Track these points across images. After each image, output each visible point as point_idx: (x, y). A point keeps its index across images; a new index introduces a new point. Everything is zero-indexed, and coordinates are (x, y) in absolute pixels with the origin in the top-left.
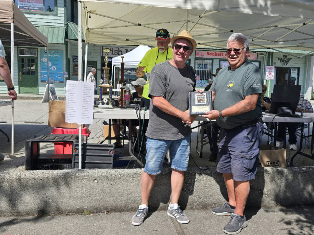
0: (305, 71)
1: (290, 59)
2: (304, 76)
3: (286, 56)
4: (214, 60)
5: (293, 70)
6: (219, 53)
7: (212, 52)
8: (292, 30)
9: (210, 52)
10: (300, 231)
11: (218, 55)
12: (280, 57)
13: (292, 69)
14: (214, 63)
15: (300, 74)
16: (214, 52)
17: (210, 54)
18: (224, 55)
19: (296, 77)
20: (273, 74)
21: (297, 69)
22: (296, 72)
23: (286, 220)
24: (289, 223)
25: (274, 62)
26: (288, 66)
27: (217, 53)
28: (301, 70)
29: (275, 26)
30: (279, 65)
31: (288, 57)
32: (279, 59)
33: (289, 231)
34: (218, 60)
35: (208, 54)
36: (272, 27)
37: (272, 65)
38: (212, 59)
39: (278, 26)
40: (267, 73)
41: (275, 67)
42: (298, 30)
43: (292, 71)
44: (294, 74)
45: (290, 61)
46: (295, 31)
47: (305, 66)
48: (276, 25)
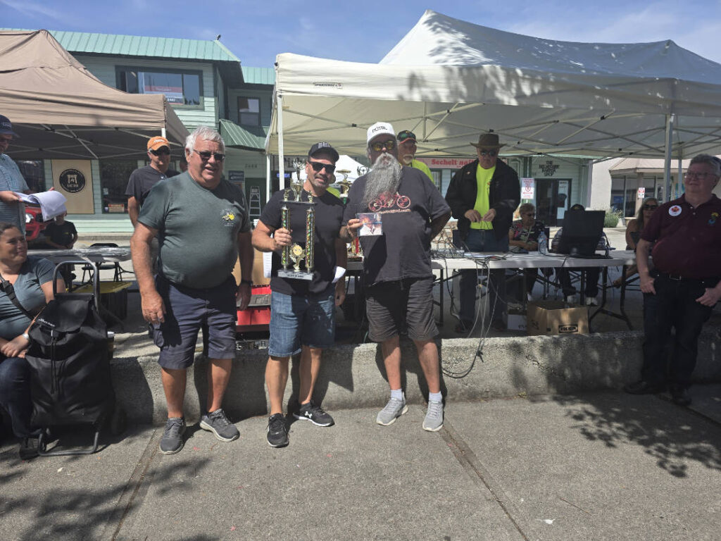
0: (579, 184)
1: (557, 167)
2: (579, 192)
3: (551, 162)
4: (444, 172)
5: (561, 183)
6: (451, 160)
7: (440, 160)
8: (582, 127)
9: (436, 160)
10: (597, 428)
11: (449, 163)
12: (542, 164)
13: (560, 181)
14: (443, 176)
15: (573, 189)
16: (442, 159)
17: (437, 163)
18: (458, 163)
19: (567, 193)
20: (532, 190)
21: (567, 182)
22: (567, 185)
23: (575, 413)
24: (579, 417)
25: (533, 171)
26: (555, 176)
27: (447, 160)
28: (573, 182)
29: (554, 121)
30: (542, 176)
31: (554, 164)
32: (541, 167)
33: (584, 429)
34: (449, 171)
35: (434, 162)
36: (550, 122)
37: (530, 177)
38: (440, 171)
39: (560, 121)
40: (523, 189)
41: (535, 180)
42: (592, 127)
43: (560, 185)
44: (563, 190)
45: (557, 170)
46: (588, 129)
47: (580, 177)
48: (556, 120)
